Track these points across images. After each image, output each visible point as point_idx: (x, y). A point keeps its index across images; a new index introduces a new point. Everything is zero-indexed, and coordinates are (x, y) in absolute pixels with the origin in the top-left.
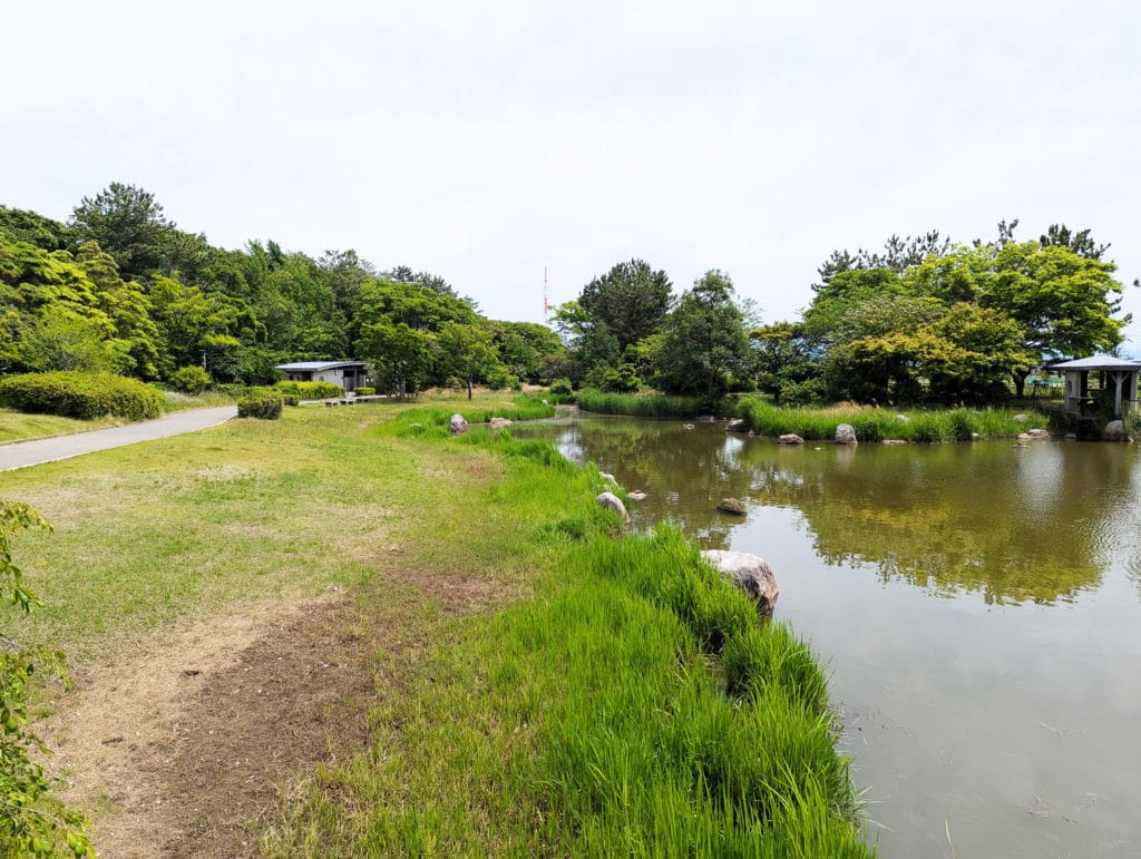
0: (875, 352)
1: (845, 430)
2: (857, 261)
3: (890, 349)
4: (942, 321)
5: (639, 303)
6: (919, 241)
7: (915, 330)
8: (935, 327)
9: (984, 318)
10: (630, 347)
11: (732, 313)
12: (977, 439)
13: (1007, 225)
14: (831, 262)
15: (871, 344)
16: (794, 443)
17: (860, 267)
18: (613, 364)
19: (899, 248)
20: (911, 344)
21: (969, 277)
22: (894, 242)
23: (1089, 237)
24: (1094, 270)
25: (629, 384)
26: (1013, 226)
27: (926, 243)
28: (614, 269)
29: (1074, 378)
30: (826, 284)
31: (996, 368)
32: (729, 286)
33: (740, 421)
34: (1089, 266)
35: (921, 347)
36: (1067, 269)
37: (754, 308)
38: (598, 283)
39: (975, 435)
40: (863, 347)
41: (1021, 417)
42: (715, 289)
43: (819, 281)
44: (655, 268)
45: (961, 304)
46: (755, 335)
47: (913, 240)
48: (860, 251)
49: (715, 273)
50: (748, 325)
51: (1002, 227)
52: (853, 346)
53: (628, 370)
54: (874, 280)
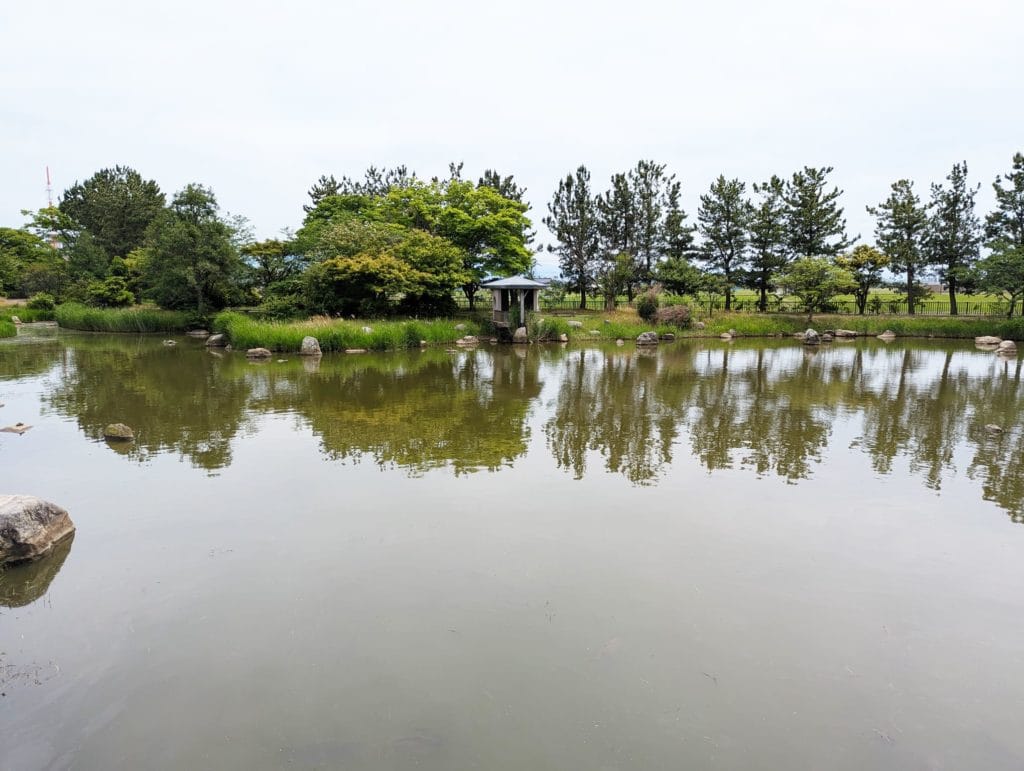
0: (344, 272)
1: (310, 342)
2: (343, 187)
3: (356, 268)
4: (401, 245)
5: (130, 213)
6: (392, 174)
7: (379, 252)
8: (396, 251)
9: (434, 243)
10: (117, 259)
11: (219, 229)
12: (425, 346)
13: (456, 166)
14: (320, 186)
15: (341, 263)
16: (262, 357)
17: (345, 192)
18: (100, 277)
19: (377, 178)
20: (374, 265)
21: (424, 207)
22: (372, 173)
23: (512, 182)
24: (511, 209)
25: (120, 298)
26: (460, 167)
27: (398, 176)
28: (97, 175)
29: (497, 295)
30: (315, 207)
31: (443, 285)
32: (212, 201)
33: (219, 336)
34: (509, 206)
35: (382, 267)
36: (494, 207)
37: (246, 225)
38: (81, 188)
39: (423, 342)
40: (335, 266)
41: (460, 326)
42: (197, 204)
43: (310, 202)
44: (146, 178)
45: (417, 231)
46: (246, 251)
47: (387, 171)
48: (345, 179)
49: (195, 188)
50: (239, 241)
51: (452, 168)
52: (326, 265)
53: (116, 283)
54: (354, 205)
